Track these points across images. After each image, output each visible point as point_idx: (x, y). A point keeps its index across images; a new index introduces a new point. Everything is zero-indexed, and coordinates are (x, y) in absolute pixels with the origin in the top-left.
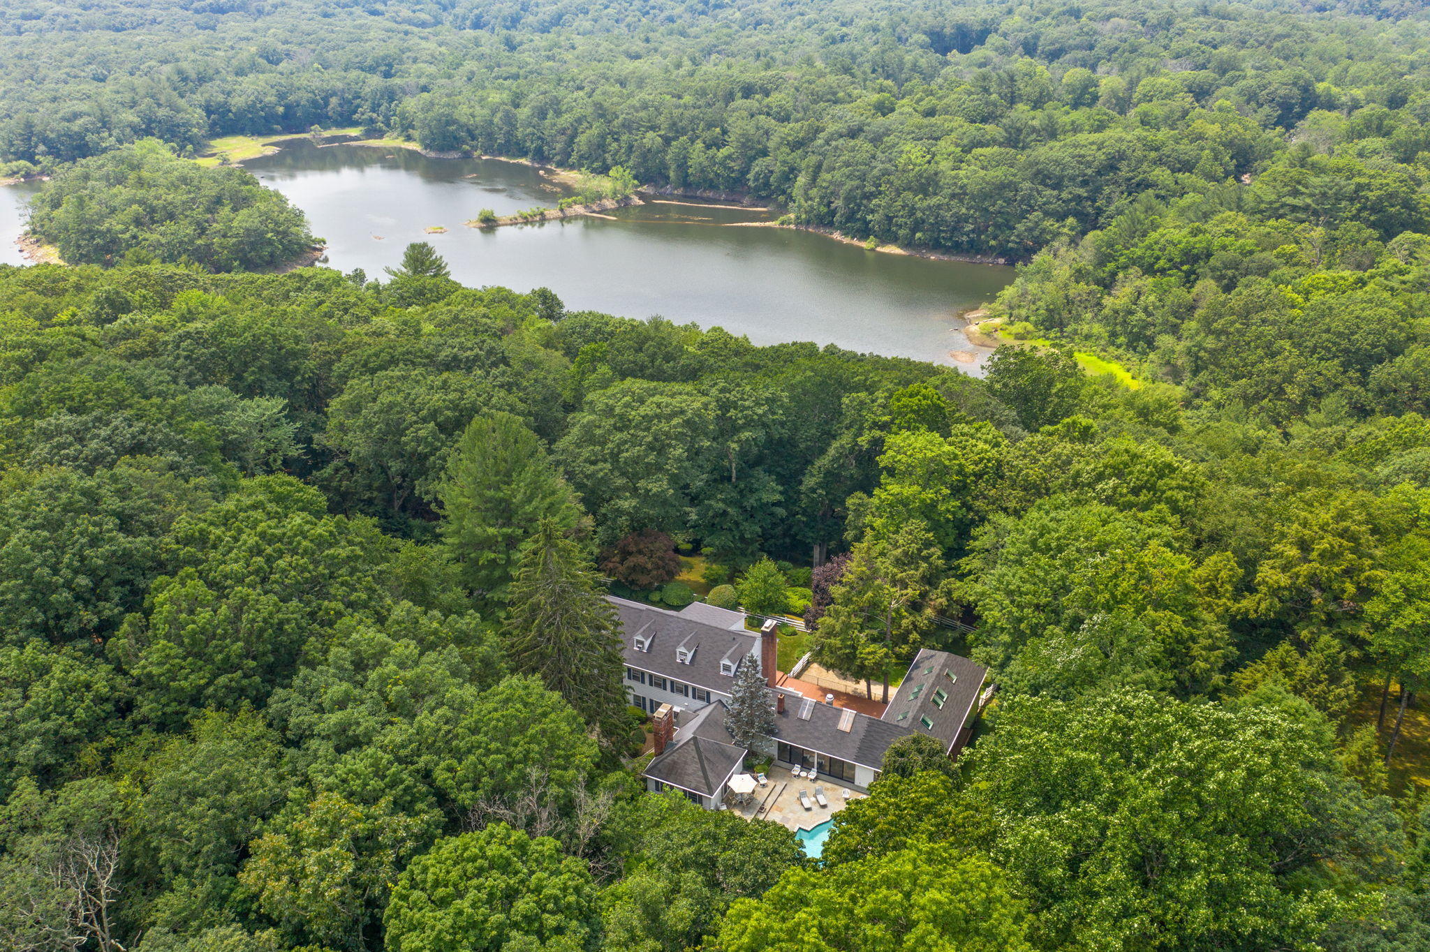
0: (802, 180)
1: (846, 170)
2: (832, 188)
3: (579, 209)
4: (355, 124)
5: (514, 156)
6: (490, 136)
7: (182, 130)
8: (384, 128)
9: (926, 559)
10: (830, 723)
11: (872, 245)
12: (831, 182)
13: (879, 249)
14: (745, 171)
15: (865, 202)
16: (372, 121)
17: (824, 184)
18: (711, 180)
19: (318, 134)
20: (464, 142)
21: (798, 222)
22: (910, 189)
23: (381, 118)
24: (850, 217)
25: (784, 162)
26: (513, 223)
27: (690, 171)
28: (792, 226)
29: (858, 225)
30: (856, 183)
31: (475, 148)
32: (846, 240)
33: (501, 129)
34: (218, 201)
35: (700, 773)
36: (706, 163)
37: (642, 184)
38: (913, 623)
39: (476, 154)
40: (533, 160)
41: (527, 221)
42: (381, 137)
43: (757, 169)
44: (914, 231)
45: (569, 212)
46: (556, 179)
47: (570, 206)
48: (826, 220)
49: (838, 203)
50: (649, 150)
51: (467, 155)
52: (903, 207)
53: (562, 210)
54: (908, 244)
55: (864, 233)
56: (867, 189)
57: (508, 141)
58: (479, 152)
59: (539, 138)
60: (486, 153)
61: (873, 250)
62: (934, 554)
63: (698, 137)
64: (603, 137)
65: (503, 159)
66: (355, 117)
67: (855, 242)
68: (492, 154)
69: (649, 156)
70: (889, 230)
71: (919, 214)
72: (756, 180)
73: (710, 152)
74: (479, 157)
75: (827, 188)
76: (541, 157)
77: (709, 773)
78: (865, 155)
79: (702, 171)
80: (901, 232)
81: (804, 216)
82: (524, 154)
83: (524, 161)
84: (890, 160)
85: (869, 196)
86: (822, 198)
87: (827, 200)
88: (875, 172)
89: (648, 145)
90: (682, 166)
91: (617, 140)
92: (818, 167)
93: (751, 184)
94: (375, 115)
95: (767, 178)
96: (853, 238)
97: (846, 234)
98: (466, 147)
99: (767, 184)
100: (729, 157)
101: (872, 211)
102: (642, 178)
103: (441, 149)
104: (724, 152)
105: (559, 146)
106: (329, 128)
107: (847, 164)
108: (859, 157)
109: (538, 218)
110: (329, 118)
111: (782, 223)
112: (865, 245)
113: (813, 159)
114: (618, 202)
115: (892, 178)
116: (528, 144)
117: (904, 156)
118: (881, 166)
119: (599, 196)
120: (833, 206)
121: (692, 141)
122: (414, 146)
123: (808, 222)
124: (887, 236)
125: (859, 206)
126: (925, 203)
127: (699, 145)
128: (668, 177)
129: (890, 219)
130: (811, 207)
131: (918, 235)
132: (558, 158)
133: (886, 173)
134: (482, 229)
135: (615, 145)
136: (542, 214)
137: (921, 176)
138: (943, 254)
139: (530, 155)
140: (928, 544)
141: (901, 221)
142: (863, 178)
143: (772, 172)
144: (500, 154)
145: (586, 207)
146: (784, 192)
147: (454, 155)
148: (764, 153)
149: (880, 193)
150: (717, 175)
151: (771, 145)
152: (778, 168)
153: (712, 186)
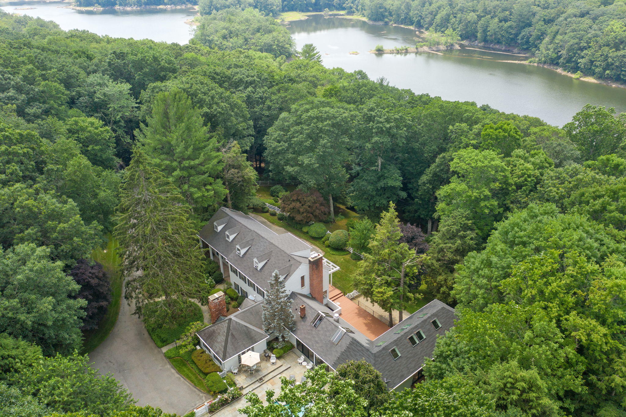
0: (547, 39)
1: (572, 34)
2: (561, 43)
3: (426, 49)
4: (344, 9)
5: (408, 25)
6: (398, 16)
7: (270, 7)
8: (355, 11)
9: (463, 237)
10: (328, 334)
11: (578, 76)
12: (561, 41)
13: (582, 79)
14: (517, 35)
15: (579, 52)
16: (351, 8)
17: (557, 41)
18: (499, 39)
19: (326, 13)
20: (387, 17)
21: (539, 62)
22: (608, 45)
23: (355, 6)
24: (569, 61)
25: (540, 30)
26: (392, 52)
27: (488, 33)
28: (536, 64)
29: (573, 64)
30: (577, 41)
31: (391, 20)
32: (564, 73)
33: (404, 11)
34: (258, 30)
35: (223, 344)
36: (497, 30)
37: (462, 40)
38: (445, 280)
39: (391, 23)
40: (416, 26)
41: (398, 52)
42: (353, 15)
43: (523, 33)
44: (605, 70)
45: (420, 50)
46: (423, 36)
47: (421, 47)
48: (554, 62)
49: (564, 52)
50: (469, 22)
51: (386, 24)
52: (601, 55)
53: (417, 48)
54: (600, 77)
55: (575, 69)
56: (582, 44)
57: (406, 18)
58: (392, 22)
59: (420, 16)
60: (395, 23)
61: (578, 79)
62: (468, 235)
63: (496, 16)
64: (448, 15)
65: (402, 26)
66: (344, 5)
67: (569, 74)
68: (398, 24)
69: (469, 25)
70: (590, 69)
71: (610, 60)
72: (522, 39)
73: (501, 24)
74: (392, 25)
75: (558, 44)
76: (419, 26)
77: (229, 346)
78: (585, 26)
79: (495, 34)
80: (597, 70)
81: (543, 59)
82: (412, 24)
83: (412, 28)
84: (600, 30)
85: (582, 49)
86: (555, 49)
87: (556, 50)
88: (589, 35)
89: (469, 20)
90: (485, 31)
91: (455, 17)
92: (557, 33)
93: (519, 41)
94: (352, 5)
95: (528, 38)
96: (568, 72)
97: (565, 70)
98: (386, 20)
99: (527, 42)
100: (510, 27)
101: (583, 57)
102: (464, 37)
103: (375, 20)
104: (508, 24)
105: (427, 20)
106: (333, 10)
107: (574, 31)
108: (582, 27)
109: (404, 51)
110: (334, 6)
111: (530, 62)
112: (574, 76)
113: (554, 28)
114: (447, 47)
115: (598, 39)
116: (414, 19)
117: (609, 27)
118: (594, 32)
119: (438, 44)
120: (560, 53)
121: (492, 18)
122: (365, 19)
123: (545, 63)
124: (588, 72)
125: (575, 54)
126: (615, 54)
127: (496, 20)
128: (477, 37)
129: (592, 62)
130: (548, 54)
131: (607, 72)
132: (427, 26)
133: (596, 36)
134: (376, 54)
135: (454, 19)
136: (406, 49)
137: (616, 38)
138: (622, 84)
139: (414, 25)
140: (465, 228)
141: (598, 63)
142: (581, 39)
143: (531, 35)
144: (402, 24)
145: (430, 48)
146: (536, 46)
147: (381, 23)
148: (530, 25)
149: (589, 47)
150: (503, 36)
151: (534, 20)
152: (535, 33)
153: (499, 42)
